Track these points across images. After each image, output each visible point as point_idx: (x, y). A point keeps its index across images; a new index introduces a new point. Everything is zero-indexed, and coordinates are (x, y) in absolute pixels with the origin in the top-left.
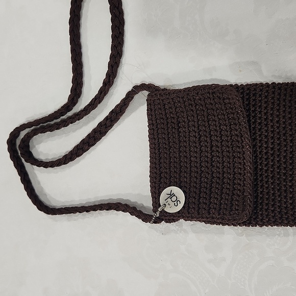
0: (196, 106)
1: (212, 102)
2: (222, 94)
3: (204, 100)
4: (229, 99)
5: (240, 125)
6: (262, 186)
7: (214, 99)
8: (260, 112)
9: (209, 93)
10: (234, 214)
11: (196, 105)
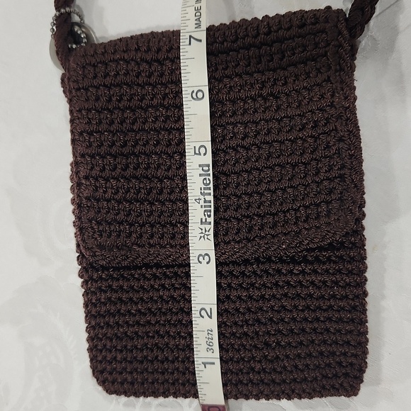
0: (312, 136)
1: (322, 176)
2: (340, 199)
3: (326, 157)
4: (328, 216)
5: (273, 236)
6: (155, 277)
7: (328, 179)
8: (303, 272)
9: (343, 167)
10: (92, 228)
11: (316, 138)
